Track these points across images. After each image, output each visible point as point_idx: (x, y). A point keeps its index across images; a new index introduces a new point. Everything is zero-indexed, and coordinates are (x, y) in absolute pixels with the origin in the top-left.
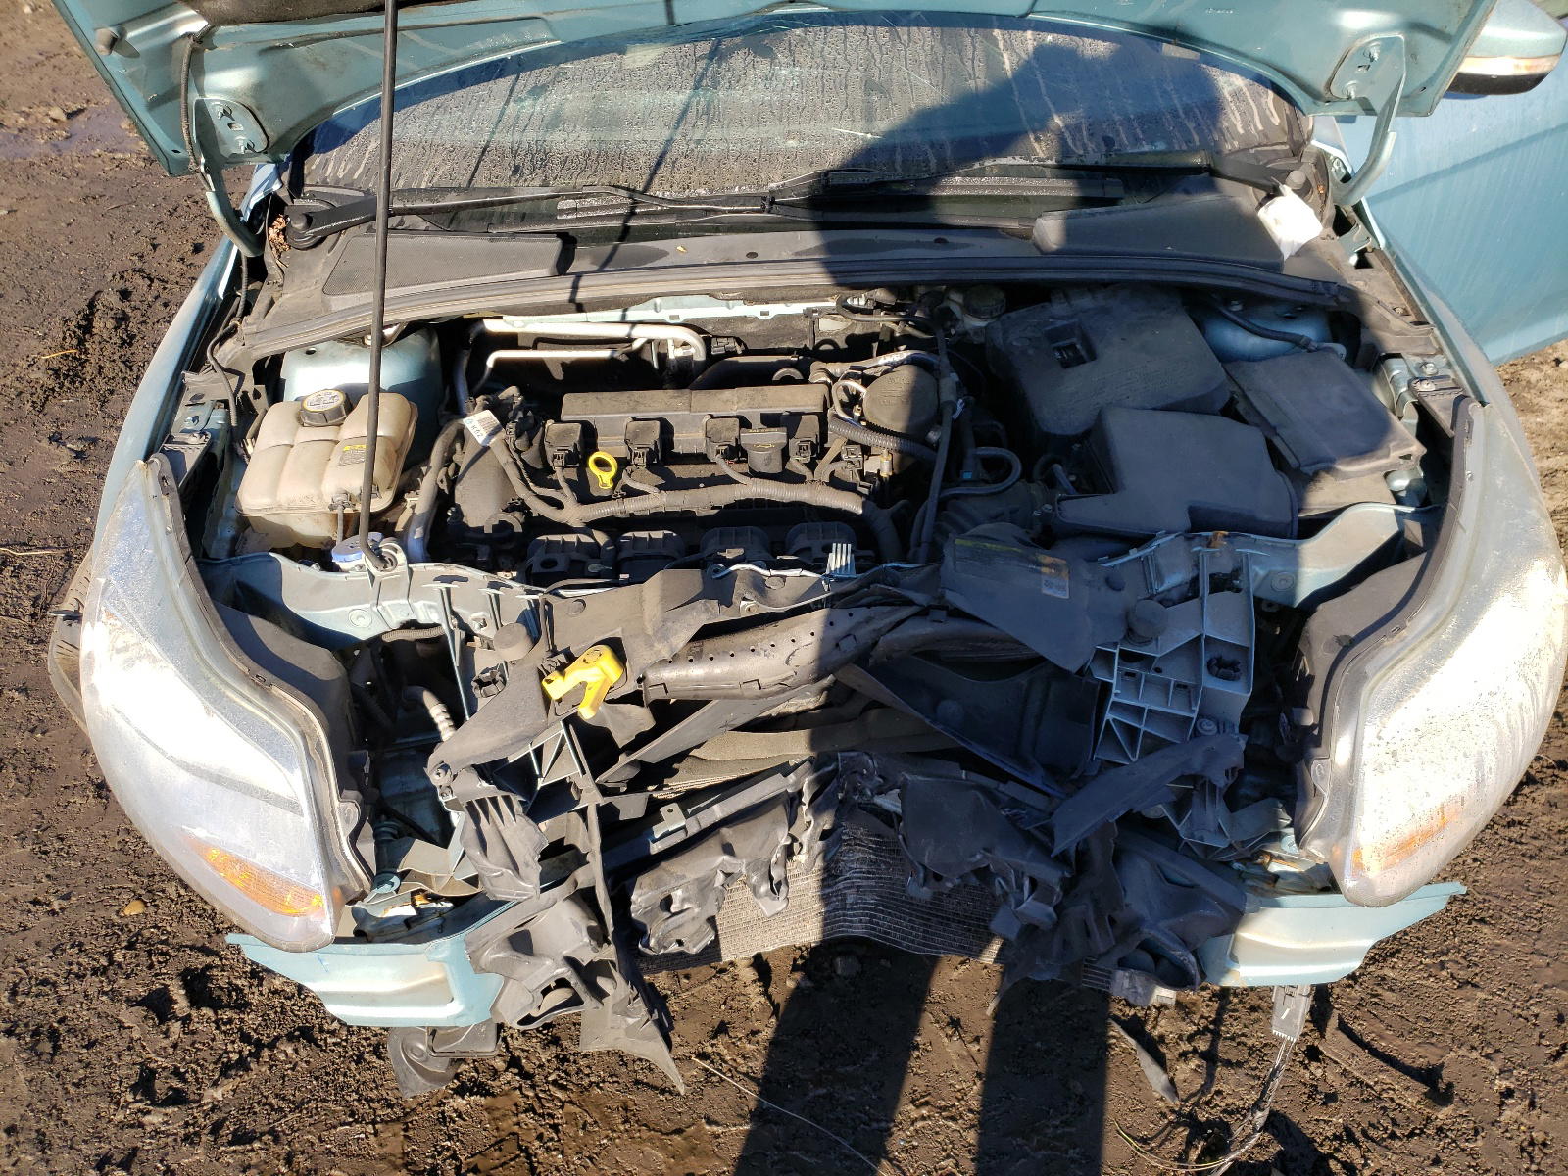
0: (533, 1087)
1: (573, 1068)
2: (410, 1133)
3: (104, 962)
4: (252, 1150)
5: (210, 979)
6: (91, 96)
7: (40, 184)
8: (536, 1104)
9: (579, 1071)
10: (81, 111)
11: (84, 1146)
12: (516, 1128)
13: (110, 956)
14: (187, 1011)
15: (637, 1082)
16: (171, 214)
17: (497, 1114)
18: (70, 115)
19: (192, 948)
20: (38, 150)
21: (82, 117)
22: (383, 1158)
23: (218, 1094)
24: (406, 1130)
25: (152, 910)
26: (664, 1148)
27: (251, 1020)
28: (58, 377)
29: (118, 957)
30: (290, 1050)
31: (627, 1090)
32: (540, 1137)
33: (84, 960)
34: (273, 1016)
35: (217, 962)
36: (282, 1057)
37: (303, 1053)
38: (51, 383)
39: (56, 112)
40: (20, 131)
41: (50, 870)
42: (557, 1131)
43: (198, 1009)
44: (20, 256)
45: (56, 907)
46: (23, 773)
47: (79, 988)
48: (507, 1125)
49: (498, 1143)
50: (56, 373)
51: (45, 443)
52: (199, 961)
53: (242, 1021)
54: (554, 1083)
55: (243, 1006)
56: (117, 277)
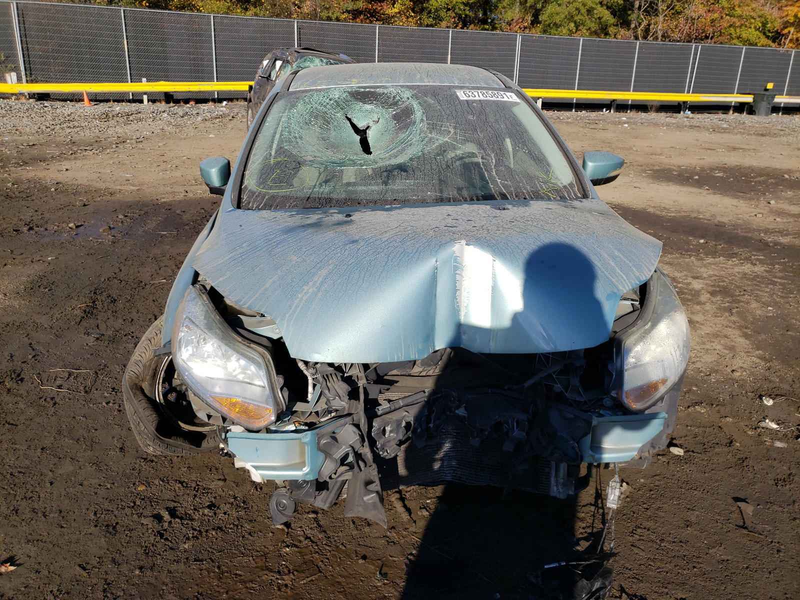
0: (317, 545)
1: (332, 540)
2: (268, 560)
3: (132, 504)
4: (203, 564)
5: (176, 511)
6: (85, 220)
7: (67, 249)
8: (319, 551)
9: (335, 541)
10: (81, 225)
11: (132, 562)
12: (312, 559)
13: (134, 503)
14: (170, 519)
15: (359, 545)
16: (126, 260)
17: (303, 554)
18: (77, 227)
19: (168, 500)
20: (64, 238)
21: (82, 228)
22: (257, 567)
23: (186, 546)
24: (266, 558)
25: (149, 488)
26: (373, 564)
27: (196, 524)
28: (85, 313)
29: (138, 503)
30: (214, 533)
31: (356, 547)
32: (322, 561)
33: (124, 504)
34: (205, 523)
35: (179, 505)
36: (211, 536)
37: (220, 534)
38: (83, 315)
39: (71, 225)
40: (55, 232)
41: (104, 475)
42: (329, 560)
43: (174, 519)
44: (63, 273)
45: (109, 487)
46: (88, 444)
47: (123, 512)
48: (308, 557)
49: (305, 563)
50: (85, 311)
51: (82, 335)
52: (172, 505)
53: (192, 524)
54: (325, 544)
55: (192, 520)
56: (107, 279)
